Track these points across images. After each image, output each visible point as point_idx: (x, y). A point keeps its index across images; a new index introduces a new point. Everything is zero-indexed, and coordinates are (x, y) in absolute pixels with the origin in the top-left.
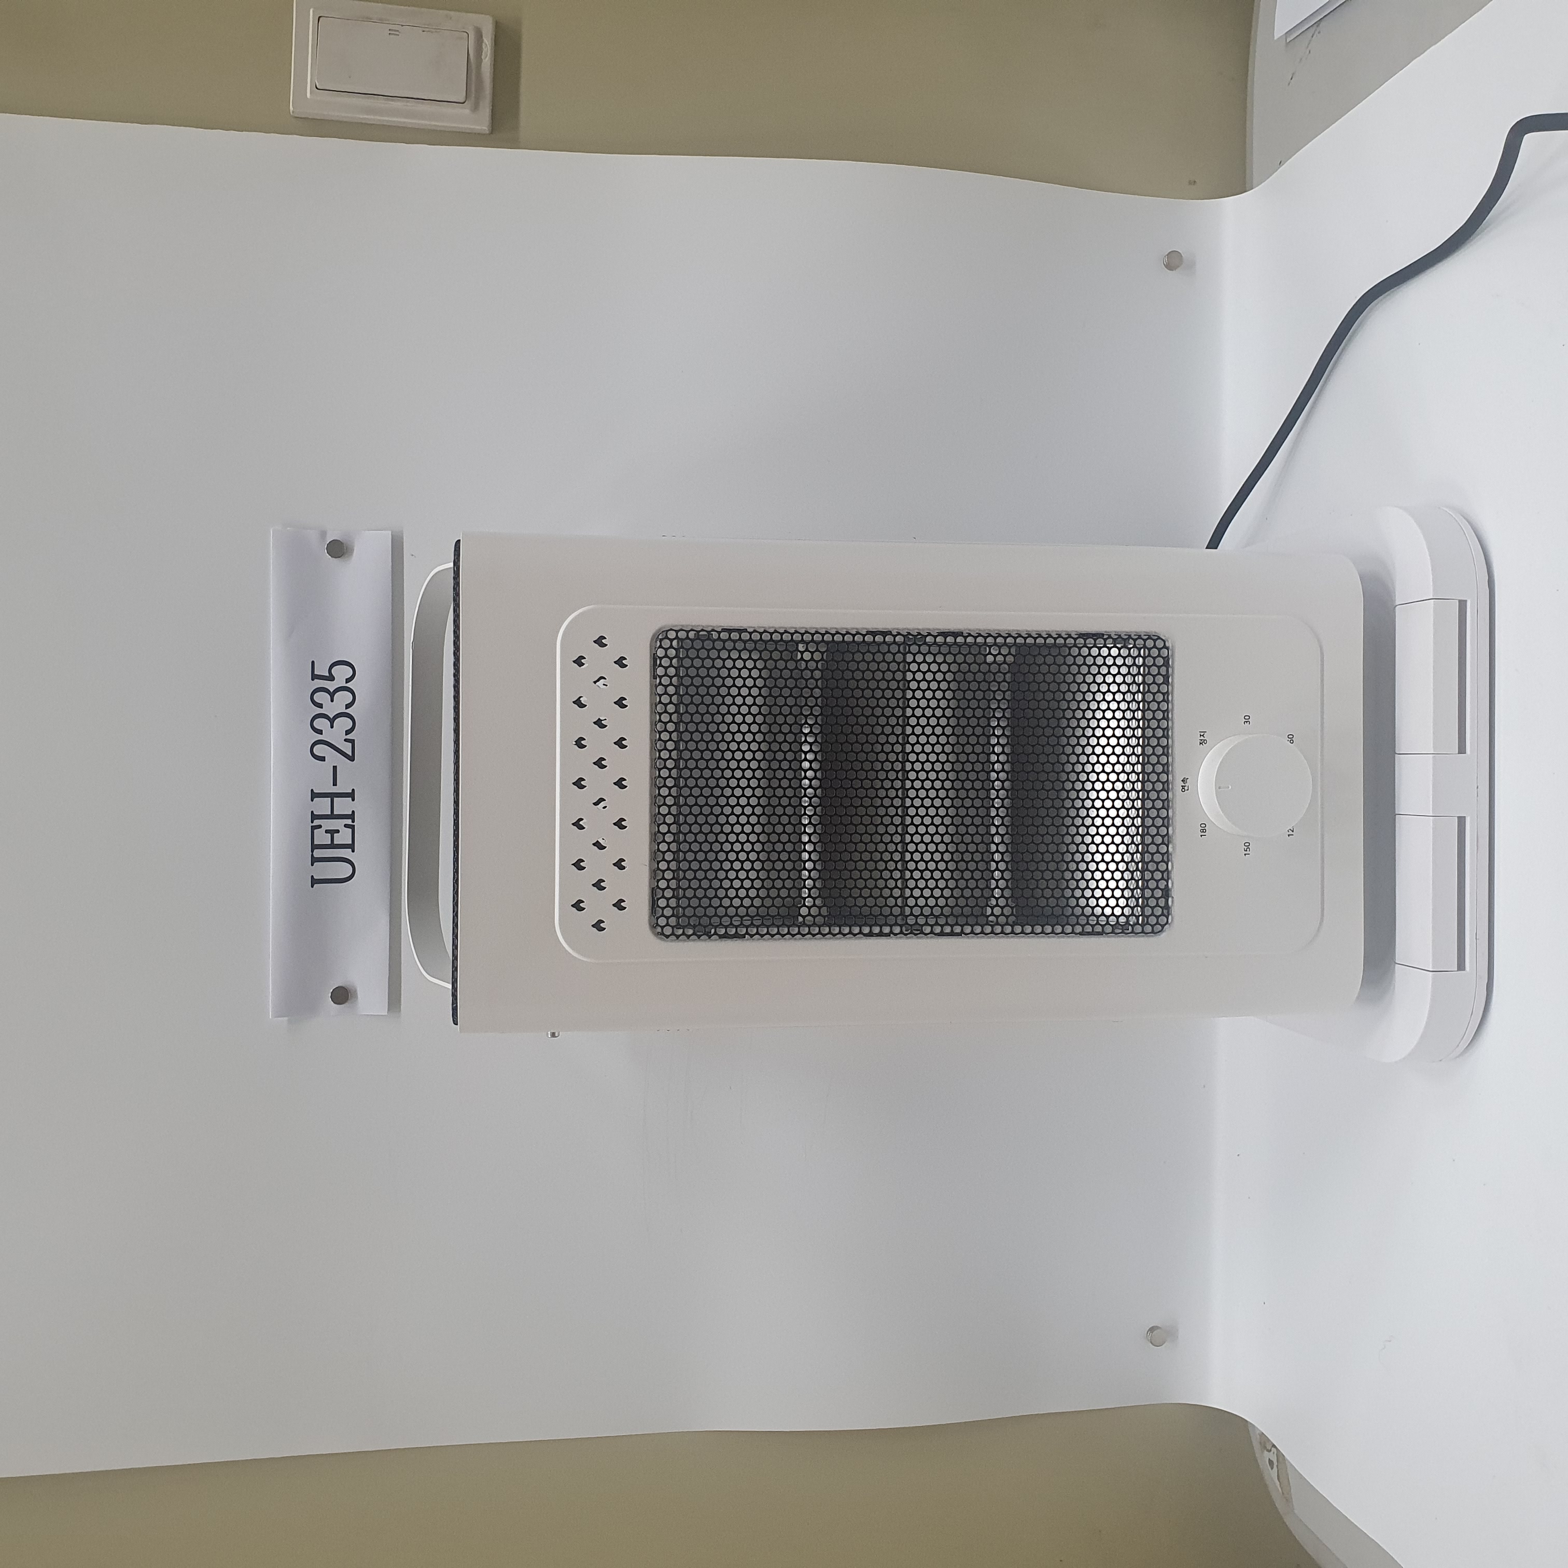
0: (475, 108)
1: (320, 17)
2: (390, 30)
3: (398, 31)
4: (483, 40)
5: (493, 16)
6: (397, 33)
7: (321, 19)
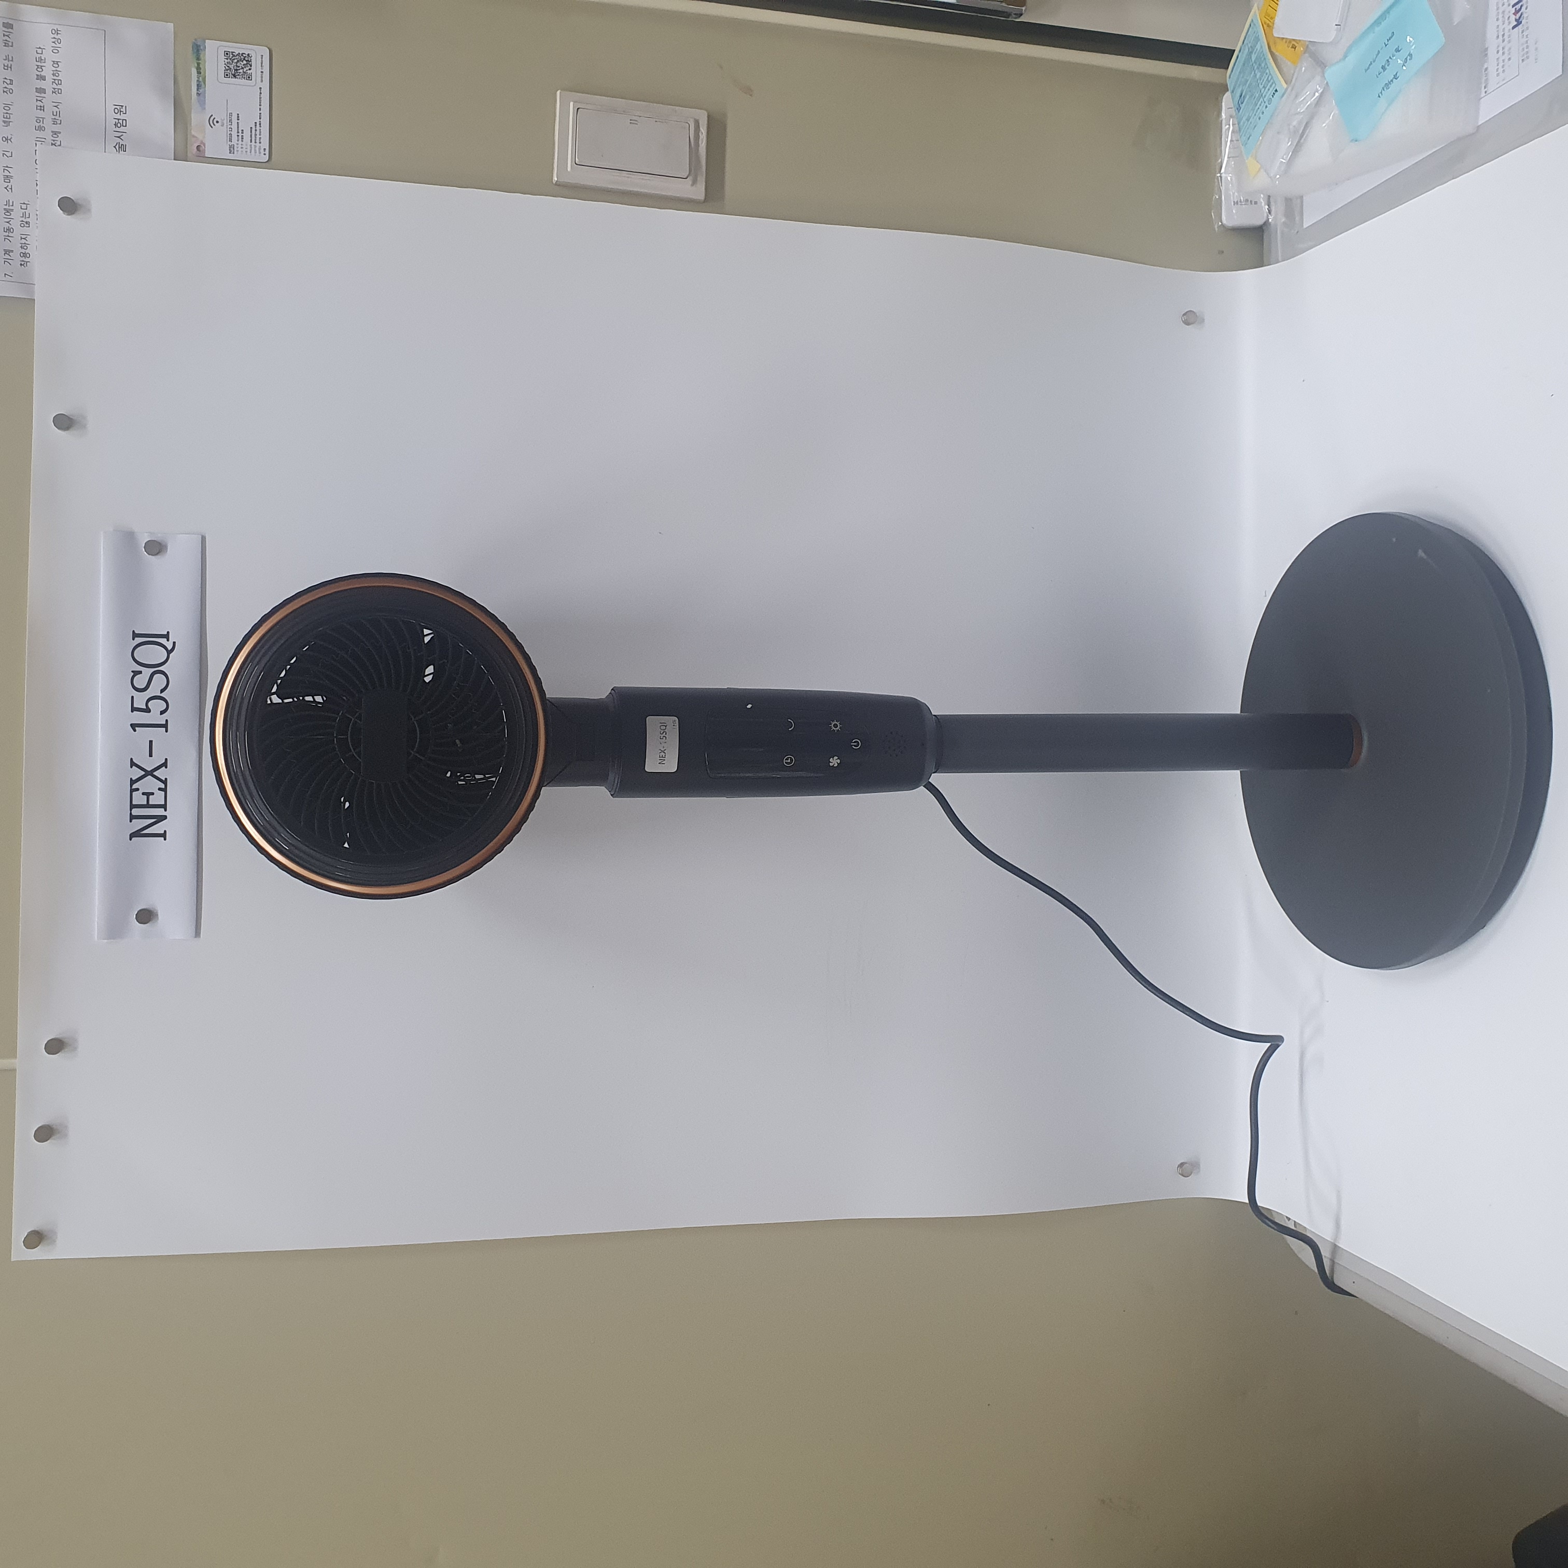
0: (694, 182)
1: (578, 109)
2: (631, 120)
3: (637, 121)
4: (700, 130)
5: (707, 110)
6: (636, 122)
7: (579, 110)
